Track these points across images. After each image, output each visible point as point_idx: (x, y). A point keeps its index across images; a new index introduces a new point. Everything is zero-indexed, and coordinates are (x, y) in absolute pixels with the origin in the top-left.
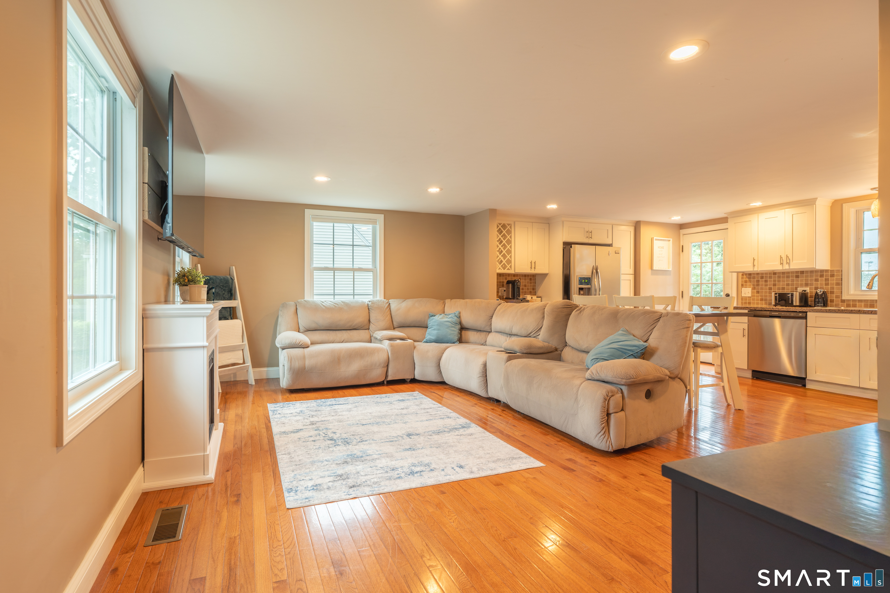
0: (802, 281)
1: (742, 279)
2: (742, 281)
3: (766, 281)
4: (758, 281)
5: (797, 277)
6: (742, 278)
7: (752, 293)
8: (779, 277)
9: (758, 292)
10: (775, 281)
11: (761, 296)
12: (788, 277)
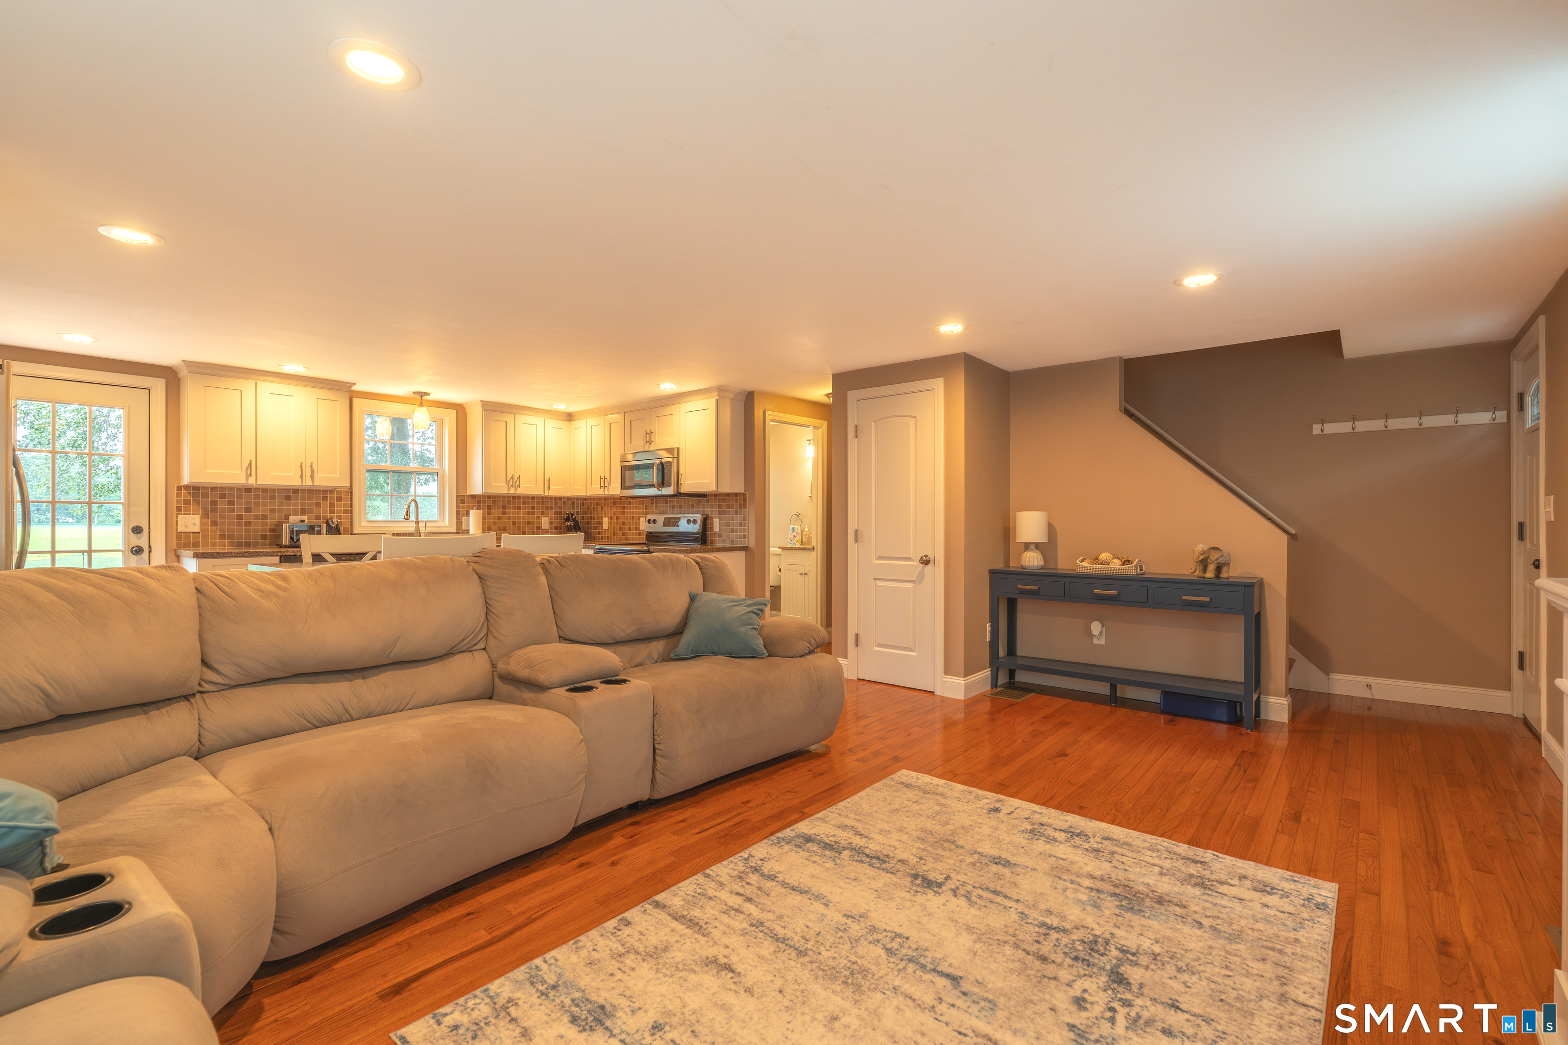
0: (296, 504)
1: (177, 496)
2: (178, 502)
3: (231, 503)
4: (214, 503)
5: (288, 498)
6: (178, 495)
7: (202, 524)
8: (257, 497)
9: (214, 523)
10: (248, 503)
11: (221, 530)
12: (272, 498)
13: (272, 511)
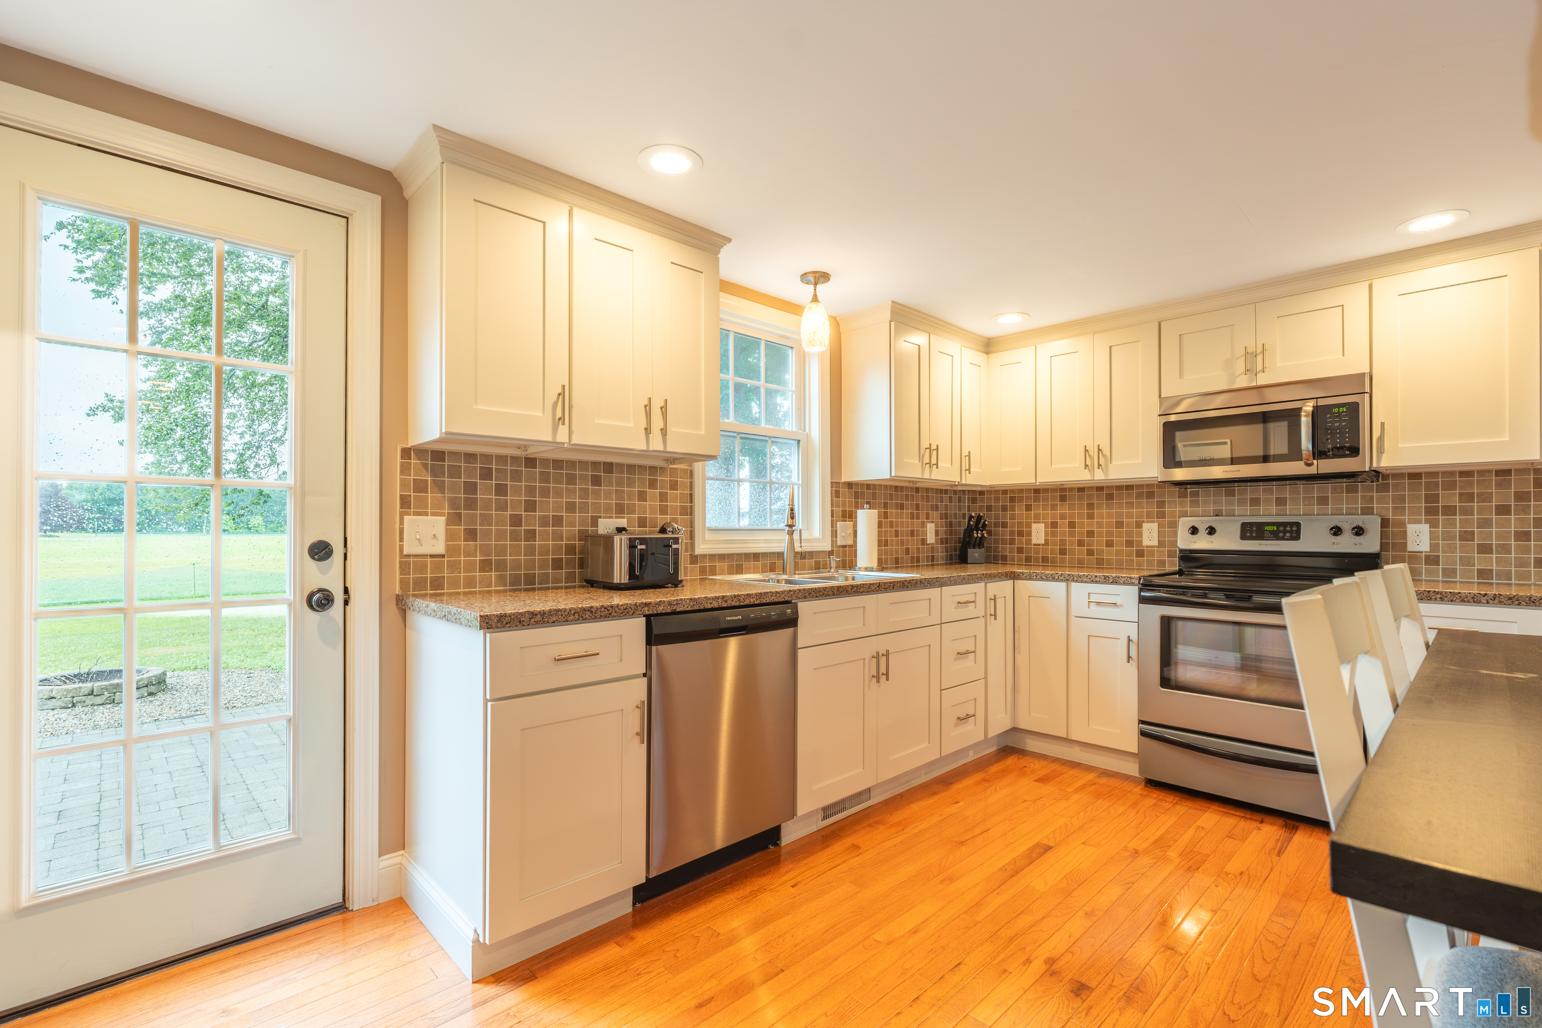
0: (608, 495)
1: (402, 472)
2: (404, 484)
3: (501, 490)
4: (471, 488)
5: (596, 481)
6: (405, 469)
7: (450, 536)
8: (545, 477)
9: (471, 534)
10: (531, 490)
11: (485, 550)
12: (571, 480)
13: (571, 507)
